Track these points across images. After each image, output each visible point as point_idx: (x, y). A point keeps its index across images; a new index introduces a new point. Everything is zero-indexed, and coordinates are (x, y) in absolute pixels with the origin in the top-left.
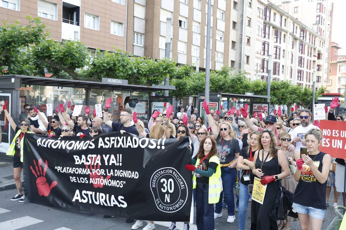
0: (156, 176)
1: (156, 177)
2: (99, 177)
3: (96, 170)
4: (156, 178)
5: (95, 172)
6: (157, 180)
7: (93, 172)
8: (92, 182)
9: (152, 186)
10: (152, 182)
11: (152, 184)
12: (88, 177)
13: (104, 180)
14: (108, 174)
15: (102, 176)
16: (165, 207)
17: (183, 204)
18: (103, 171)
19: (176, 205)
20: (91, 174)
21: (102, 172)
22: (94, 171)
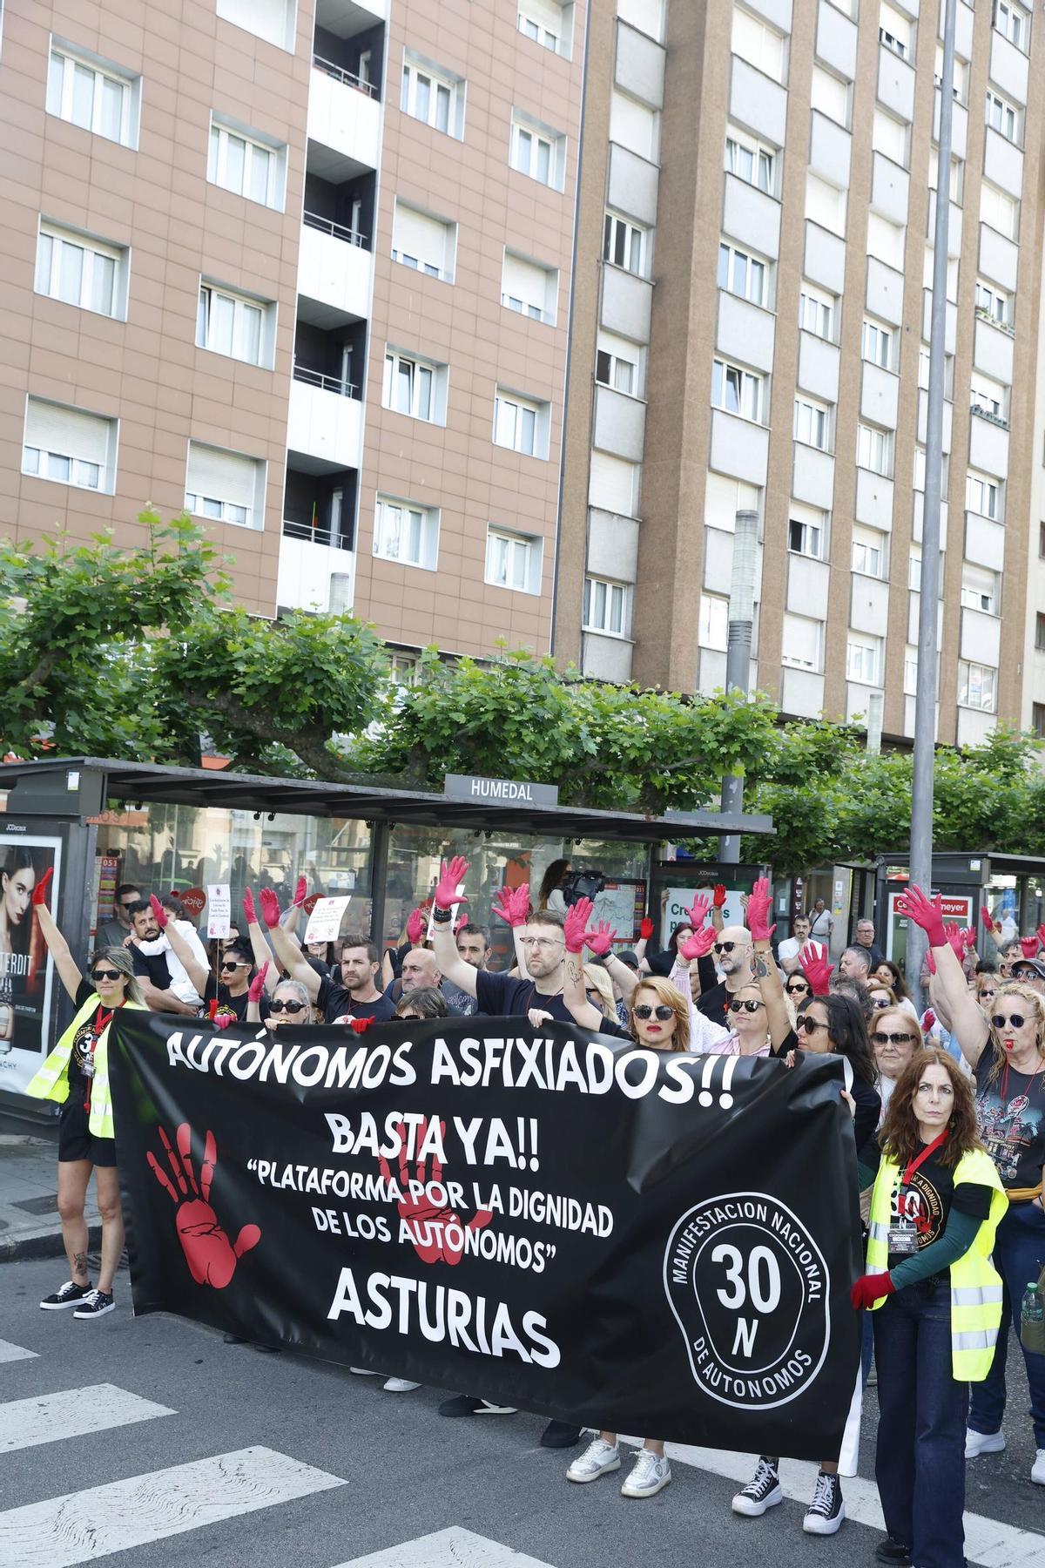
0: (695, 1230)
1: (690, 1232)
2: (441, 1215)
3: (425, 1186)
4: (690, 1237)
5: (421, 1192)
6: (694, 1251)
7: (414, 1194)
8: (410, 1236)
9: (671, 1275)
10: (673, 1254)
11: (672, 1266)
12: (392, 1213)
13: (464, 1229)
14: (480, 1206)
15: (454, 1211)
16: (728, 1379)
17: (808, 1371)
18: (455, 1190)
19: (777, 1376)
20: (403, 1201)
21: (453, 1194)
22: (419, 1190)
